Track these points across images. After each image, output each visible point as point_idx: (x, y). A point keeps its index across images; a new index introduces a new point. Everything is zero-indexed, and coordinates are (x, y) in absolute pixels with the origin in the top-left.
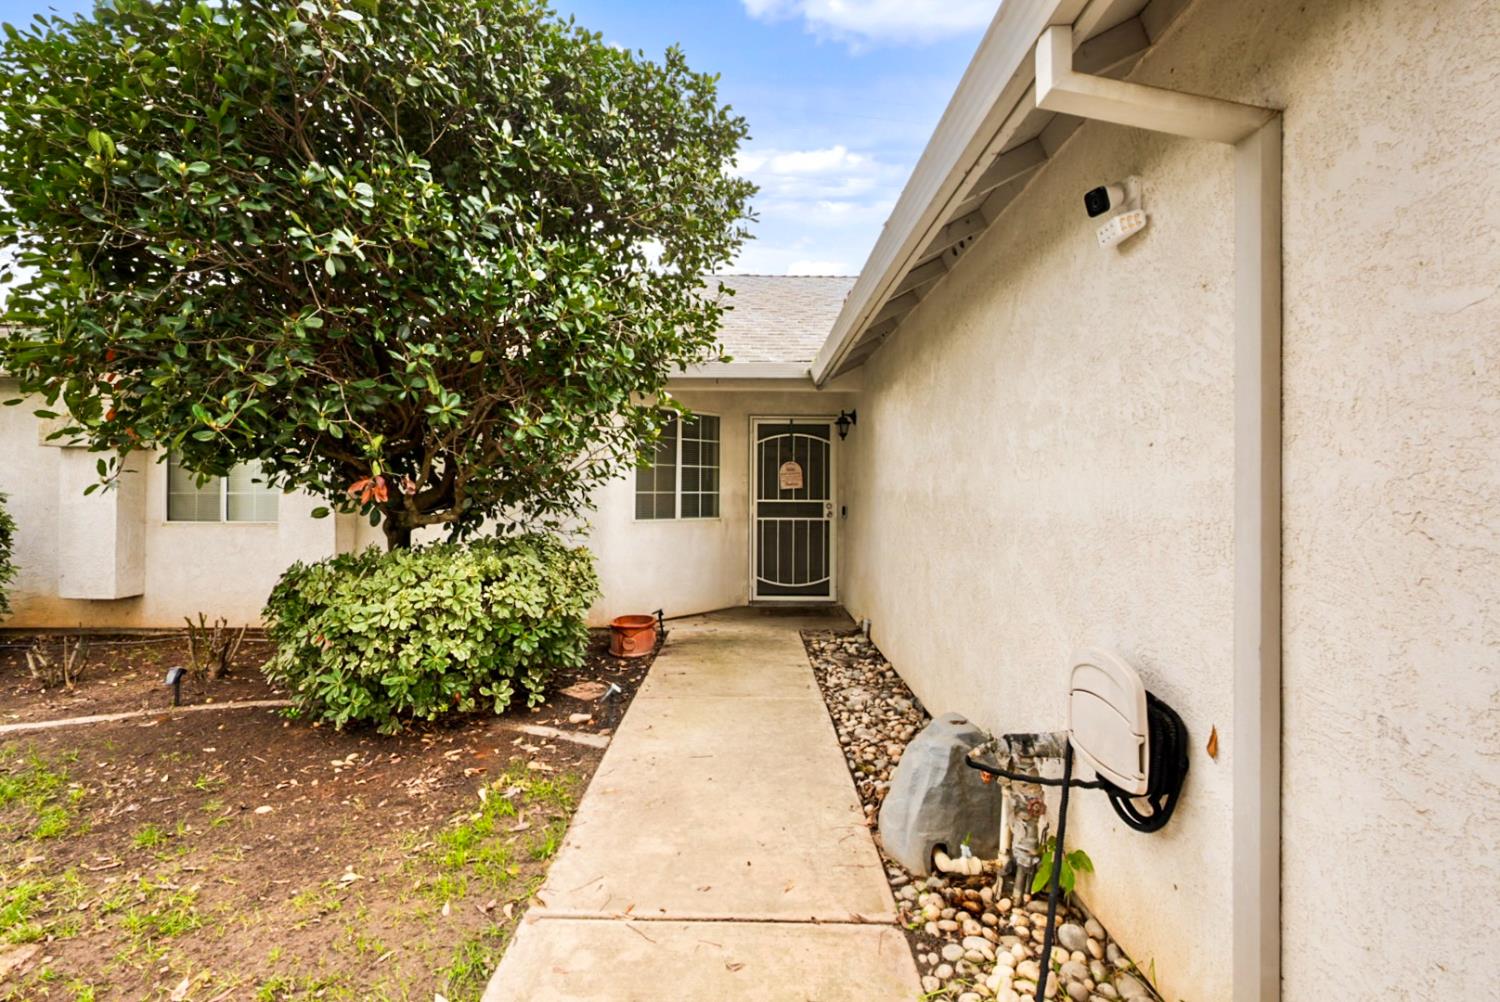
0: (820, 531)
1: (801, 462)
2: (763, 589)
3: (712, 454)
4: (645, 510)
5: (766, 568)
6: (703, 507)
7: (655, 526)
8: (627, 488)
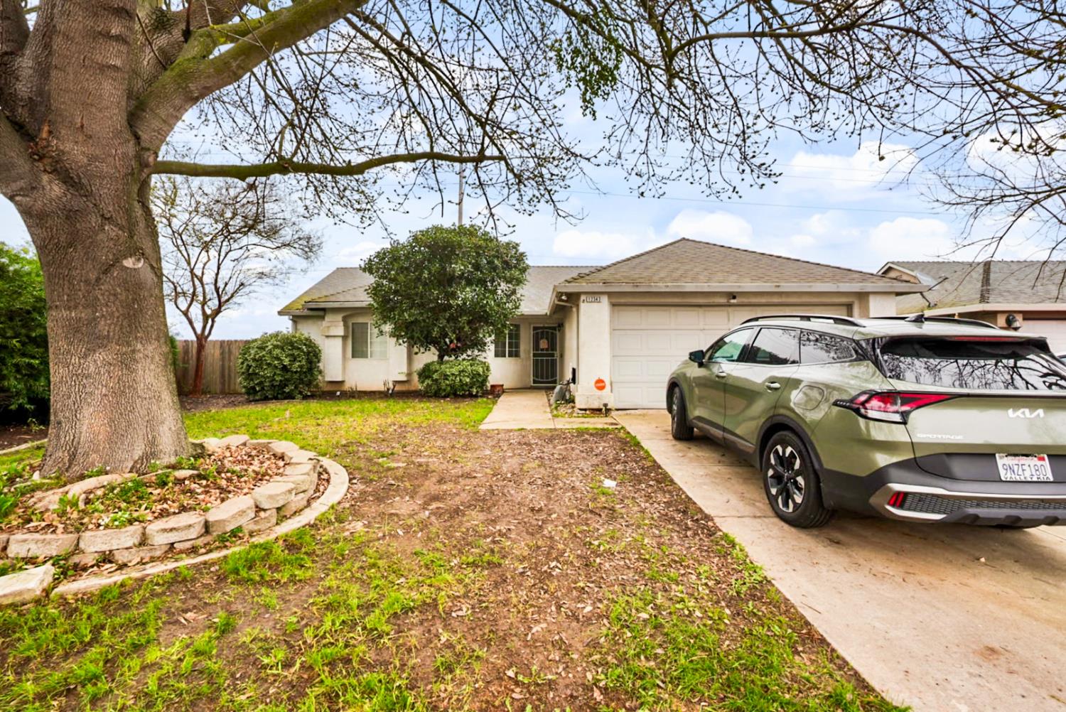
0: (553, 363)
1: (547, 339)
2: (535, 382)
3: (518, 336)
4: (499, 354)
5: (536, 375)
6: (515, 354)
7: (500, 360)
8: (492, 347)
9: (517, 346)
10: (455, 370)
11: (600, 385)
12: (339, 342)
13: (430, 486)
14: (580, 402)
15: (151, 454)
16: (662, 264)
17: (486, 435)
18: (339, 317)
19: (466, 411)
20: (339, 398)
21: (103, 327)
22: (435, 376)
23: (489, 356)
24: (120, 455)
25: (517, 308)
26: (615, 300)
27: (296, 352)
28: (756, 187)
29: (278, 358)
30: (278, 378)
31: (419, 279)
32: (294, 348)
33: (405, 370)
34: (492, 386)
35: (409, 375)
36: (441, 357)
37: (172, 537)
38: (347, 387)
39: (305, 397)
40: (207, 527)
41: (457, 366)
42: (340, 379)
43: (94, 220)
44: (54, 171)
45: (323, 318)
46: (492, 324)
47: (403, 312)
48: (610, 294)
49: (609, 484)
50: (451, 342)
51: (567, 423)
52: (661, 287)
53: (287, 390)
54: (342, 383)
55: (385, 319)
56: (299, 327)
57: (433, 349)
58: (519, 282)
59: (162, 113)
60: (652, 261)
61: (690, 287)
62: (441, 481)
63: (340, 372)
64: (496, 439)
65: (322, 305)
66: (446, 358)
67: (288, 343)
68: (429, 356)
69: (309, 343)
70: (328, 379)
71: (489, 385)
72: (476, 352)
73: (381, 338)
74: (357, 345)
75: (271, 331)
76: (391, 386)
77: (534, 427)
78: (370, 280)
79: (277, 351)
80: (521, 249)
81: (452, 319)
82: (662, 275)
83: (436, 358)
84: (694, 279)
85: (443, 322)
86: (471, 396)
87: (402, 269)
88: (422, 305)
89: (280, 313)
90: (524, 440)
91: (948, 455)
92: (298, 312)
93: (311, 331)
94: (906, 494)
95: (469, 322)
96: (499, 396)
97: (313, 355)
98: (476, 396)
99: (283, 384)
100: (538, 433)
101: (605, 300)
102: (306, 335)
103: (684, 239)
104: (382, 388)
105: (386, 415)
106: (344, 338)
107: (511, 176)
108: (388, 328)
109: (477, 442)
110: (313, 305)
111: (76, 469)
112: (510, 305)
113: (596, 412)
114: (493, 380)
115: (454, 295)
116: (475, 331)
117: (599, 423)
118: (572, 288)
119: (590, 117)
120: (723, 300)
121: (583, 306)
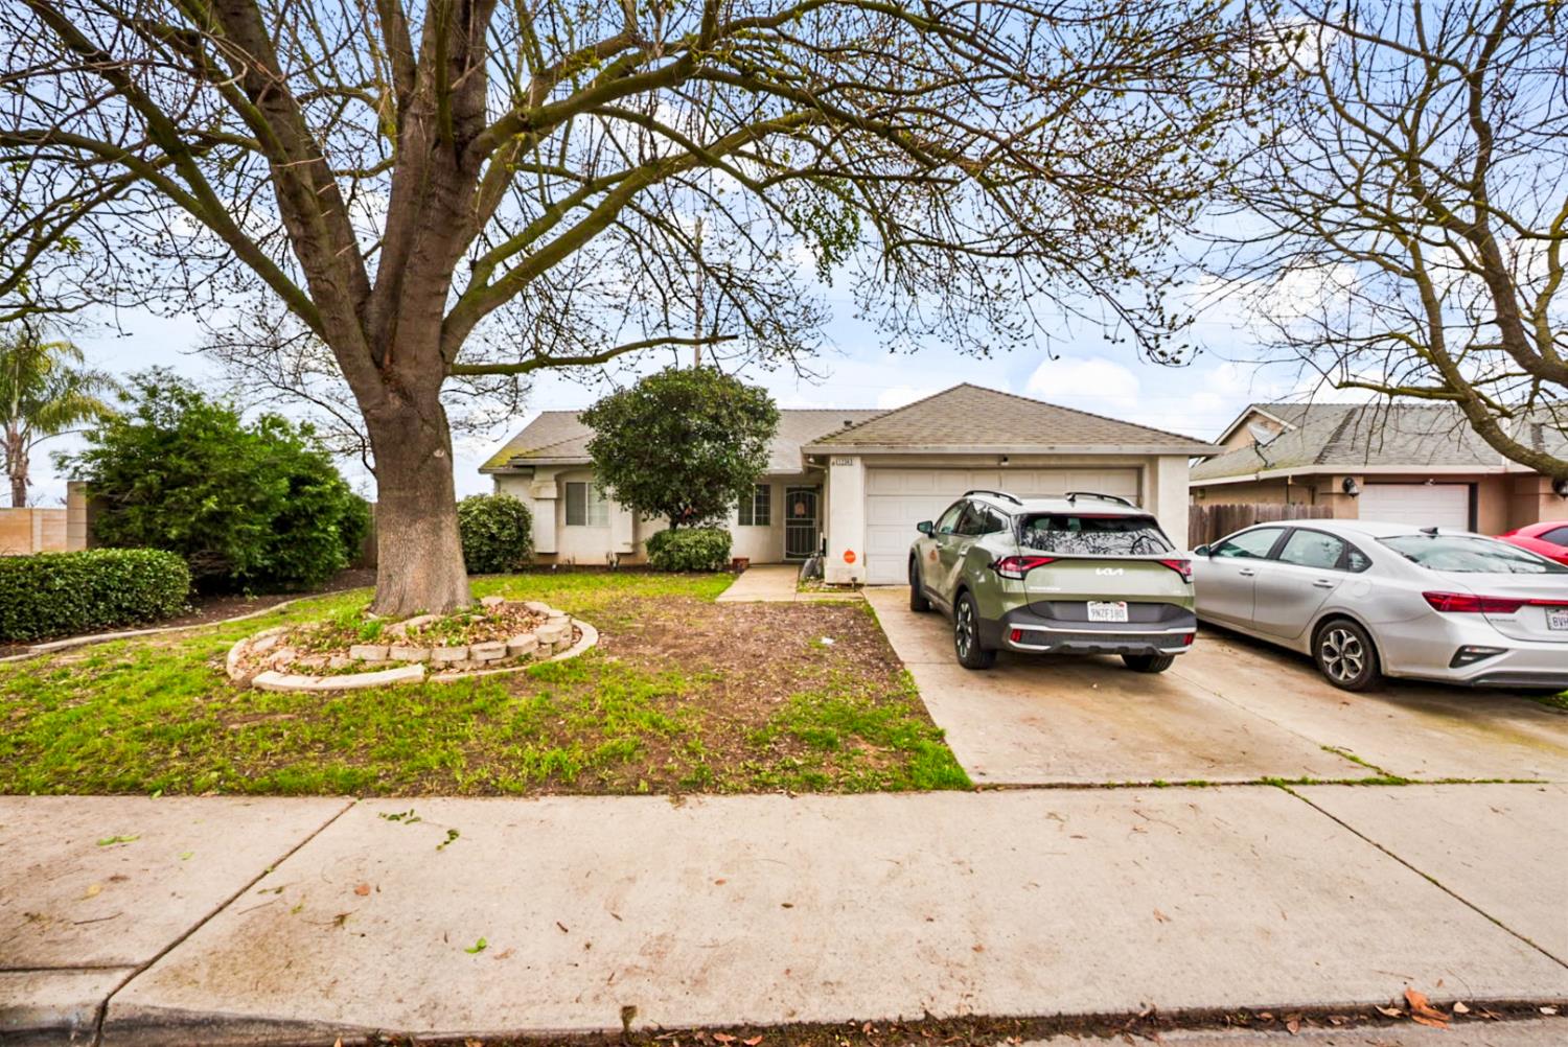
0: (811, 533)
1: (804, 502)
2: (788, 555)
3: (767, 500)
4: (742, 522)
5: (790, 547)
6: (763, 521)
7: (745, 529)
8: (735, 514)
9: (767, 511)
10: (690, 541)
11: (849, 557)
12: (551, 505)
13: (668, 639)
14: (829, 577)
15: (452, 603)
16: (929, 419)
17: (720, 605)
18: (551, 476)
19: (703, 585)
20: (556, 571)
21: (422, 504)
22: (667, 547)
23: (731, 521)
24: (434, 601)
25: (765, 465)
26: (870, 462)
27: (505, 519)
28: (1005, 349)
29: (485, 525)
30: (485, 548)
31: (648, 434)
32: (502, 513)
33: (630, 540)
34: (735, 560)
35: (635, 545)
36: (673, 525)
37: (488, 656)
38: (561, 560)
39: (516, 571)
40: (509, 651)
41: (692, 536)
42: (552, 550)
43: (418, 423)
44: (398, 390)
45: (531, 477)
46: (734, 486)
47: (630, 472)
48: (863, 456)
49: (827, 641)
50: (686, 506)
51: (810, 596)
52: (920, 449)
53: (495, 562)
54: (555, 554)
55: (609, 479)
56: (503, 487)
57: (664, 515)
58: (767, 435)
59: (458, 333)
60: (918, 415)
61: (952, 449)
62: (676, 638)
63: (552, 541)
64: (730, 609)
65: (532, 462)
66: (680, 526)
67: (496, 508)
68: (658, 524)
69: (520, 509)
70: (538, 550)
71: (730, 558)
72: (715, 519)
73: (604, 502)
74: (573, 510)
75: (474, 493)
76: (615, 558)
77: (772, 600)
78: (590, 433)
79: (484, 517)
80: (769, 396)
81: (688, 481)
82: (925, 433)
83: (667, 526)
84: (960, 440)
85: (676, 485)
86: (710, 571)
87: (629, 422)
88: (650, 466)
89: (482, 471)
90: (759, 609)
91: (1053, 602)
92: (502, 470)
93: (517, 493)
94: (1022, 631)
95: (707, 485)
96: (742, 571)
97: (522, 521)
98: (715, 571)
99: (492, 555)
100: (775, 606)
101: (857, 462)
102: (513, 498)
103: (965, 384)
104: (604, 562)
105: (614, 589)
106: (557, 501)
107: (750, 329)
108: (610, 490)
109: (713, 611)
110: (521, 462)
111: (406, 611)
112: (755, 463)
113: (845, 586)
114: (735, 552)
115: (688, 454)
116: (714, 494)
117: (843, 597)
118: (821, 449)
119: (826, 283)
120: (994, 463)
121: (833, 469)
